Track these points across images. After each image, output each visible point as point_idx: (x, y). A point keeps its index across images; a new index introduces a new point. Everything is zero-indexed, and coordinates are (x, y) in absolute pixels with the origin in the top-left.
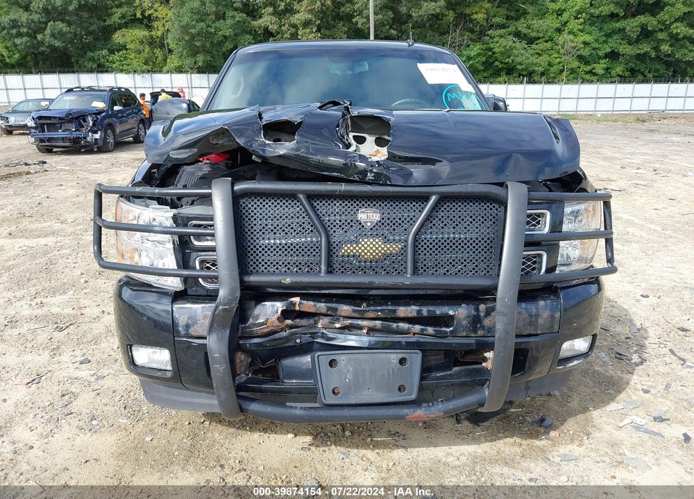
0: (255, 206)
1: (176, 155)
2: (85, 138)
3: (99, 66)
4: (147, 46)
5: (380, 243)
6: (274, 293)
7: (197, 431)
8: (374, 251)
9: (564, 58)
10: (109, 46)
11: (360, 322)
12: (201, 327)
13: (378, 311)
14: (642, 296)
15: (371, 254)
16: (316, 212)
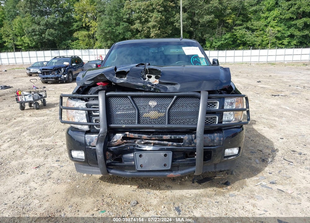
0: (114, 100)
1: (86, 83)
2: (60, 77)
3: (67, 47)
4: (87, 38)
5: (157, 113)
6: (120, 131)
7: (95, 184)
8: (155, 116)
9: (269, 38)
10: (72, 39)
11: (150, 141)
12: (94, 143)
13: (156, 137)
14: (281, 138)
15: (154, 117)
16: (134, 102)
